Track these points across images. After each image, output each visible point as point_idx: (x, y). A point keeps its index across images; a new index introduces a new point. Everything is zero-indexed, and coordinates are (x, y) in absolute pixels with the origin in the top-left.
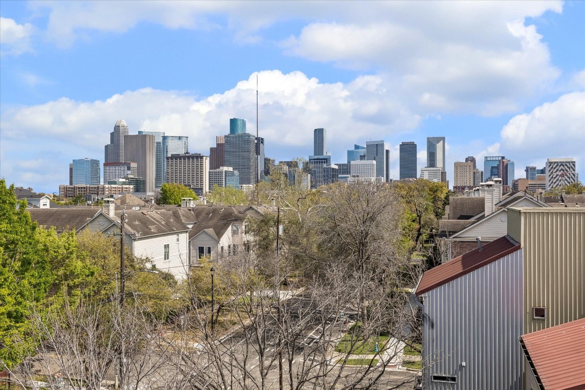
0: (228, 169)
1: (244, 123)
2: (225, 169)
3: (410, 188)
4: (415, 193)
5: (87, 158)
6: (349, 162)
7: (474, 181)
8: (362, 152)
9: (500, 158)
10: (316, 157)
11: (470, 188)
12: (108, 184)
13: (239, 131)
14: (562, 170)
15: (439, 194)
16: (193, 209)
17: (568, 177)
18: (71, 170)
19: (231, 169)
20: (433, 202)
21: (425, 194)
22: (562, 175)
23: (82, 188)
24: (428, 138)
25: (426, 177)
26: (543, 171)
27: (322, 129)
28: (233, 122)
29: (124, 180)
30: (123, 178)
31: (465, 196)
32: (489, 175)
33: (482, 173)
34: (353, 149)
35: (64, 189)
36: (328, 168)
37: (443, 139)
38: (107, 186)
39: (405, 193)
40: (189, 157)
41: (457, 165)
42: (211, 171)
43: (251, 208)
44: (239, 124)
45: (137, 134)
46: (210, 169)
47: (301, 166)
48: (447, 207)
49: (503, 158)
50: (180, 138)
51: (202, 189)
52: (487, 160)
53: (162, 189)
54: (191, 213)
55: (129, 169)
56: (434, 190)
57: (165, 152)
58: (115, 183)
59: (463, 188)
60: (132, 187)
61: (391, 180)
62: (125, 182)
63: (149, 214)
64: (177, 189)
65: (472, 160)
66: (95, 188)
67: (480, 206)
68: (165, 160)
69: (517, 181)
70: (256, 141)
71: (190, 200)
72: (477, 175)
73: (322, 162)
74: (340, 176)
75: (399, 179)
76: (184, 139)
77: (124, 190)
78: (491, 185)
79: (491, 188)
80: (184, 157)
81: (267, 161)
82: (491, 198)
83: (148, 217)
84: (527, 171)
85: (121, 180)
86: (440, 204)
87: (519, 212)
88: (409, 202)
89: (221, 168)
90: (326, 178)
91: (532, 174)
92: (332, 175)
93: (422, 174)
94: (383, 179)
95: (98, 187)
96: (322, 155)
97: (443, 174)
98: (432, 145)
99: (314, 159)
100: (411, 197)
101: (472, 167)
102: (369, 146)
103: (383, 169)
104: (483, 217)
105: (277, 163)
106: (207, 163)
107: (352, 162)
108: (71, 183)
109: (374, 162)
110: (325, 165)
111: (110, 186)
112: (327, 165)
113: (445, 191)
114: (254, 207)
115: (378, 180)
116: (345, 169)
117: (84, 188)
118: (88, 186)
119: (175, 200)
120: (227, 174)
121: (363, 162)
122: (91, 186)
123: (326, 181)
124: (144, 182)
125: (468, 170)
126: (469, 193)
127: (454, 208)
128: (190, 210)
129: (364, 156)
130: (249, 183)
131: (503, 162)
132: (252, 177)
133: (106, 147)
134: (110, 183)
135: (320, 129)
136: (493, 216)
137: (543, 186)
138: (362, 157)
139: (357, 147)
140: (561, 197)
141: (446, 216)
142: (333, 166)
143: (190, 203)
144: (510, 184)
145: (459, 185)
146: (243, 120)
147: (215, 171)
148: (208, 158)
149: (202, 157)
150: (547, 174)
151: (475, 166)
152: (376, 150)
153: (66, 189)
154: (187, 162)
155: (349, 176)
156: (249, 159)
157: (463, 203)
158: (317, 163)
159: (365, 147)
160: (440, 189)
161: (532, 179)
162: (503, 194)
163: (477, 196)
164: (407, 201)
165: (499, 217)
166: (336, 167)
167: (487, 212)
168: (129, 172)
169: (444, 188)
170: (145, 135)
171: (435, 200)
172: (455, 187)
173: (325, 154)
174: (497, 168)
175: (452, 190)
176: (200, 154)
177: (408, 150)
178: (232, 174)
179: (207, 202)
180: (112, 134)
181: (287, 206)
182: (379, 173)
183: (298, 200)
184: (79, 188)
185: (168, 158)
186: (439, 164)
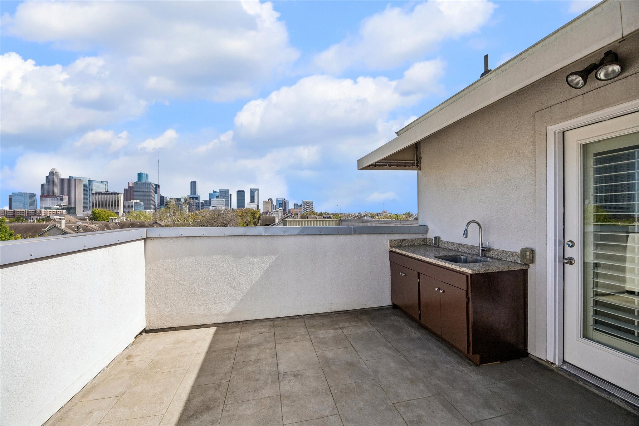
0: (137, 201)
1: (147, 176)
2: (135, 201)
3: (242, 212)
4: (245, 214)
5: (25, 192)
6: (210, 199)
7: (272, 209)
8: (217, 194)
9: (283, 199)
10: (192, 196)
11: (270, 212)
12: (44, 209)
13: (144, 180)
14: (308, 205)
15: (256, 215)
16: (119, 223)
17: (311, 204)
18: (10, 200)
19: (138, 201)
20: (253, 219)
21: (249, 215)
22: (308, 207)
23: (21, 211)
24: (251, 189)
25: (250, 207)
26: (301, 206)
27: (195, 182)
28: (140, 175)
29: (58, 207)
30: (56, 205)
31: (268, 216)
32: (278, 207)
33: (275, 206)
34: (212, 192)
35: (4, 212)
36: (199, 202)
37: (258, 189)
38: (43, 210)
39: (240, 214)
40: (109, 194)
41: (264, 202)
42: (124, 202)
43: (156, 223)
44: (144, 176)
45: (69, 178)
46: (124, 201)
47: (182, 201)
48: (260, 221)
49: (284, 199)
50: (102, 182)
51: (119, 213)
52: (277, 200)
53: (93, 212)
54: (117, 226)
55: (61, 199)
56: (254, 213)
57: (91, 190)
58: (50, 208)
59: (267, 213)
60: (64, 211)
61: (232, 209)
62: (59, 208)
63: (89, 226)
64: (104, 212)
65: (271, 200)
66: (33, 211)
67: (273, 220)
68: (91, 194)
69: (290, 210)
70: (155, 186)
71: (115, 218)
72: (273, 207)
73: (195, 199)
74: (205, 206)
75: (236, 208)
76: (105, 183)
77: (58, 213)
78: (278, 211)
79: (278, 212)
80: (105, 194)
81: (162, 198)
82: (278, 217)
83: (89, 228)
84: (294, 205)
85: (55, 207)
86: (256, 220)
87: (287, 221)
88: (242, 219)
89: (132, 201)
90: (197, 207)
91: (296, 207)
92: (201, 206)
93: (248, 206)
94: (229, 208)
95: (36, 211)
96: (195, 195)
97: (258, 206)
98: (252, 192)
99: (191, 197)
100: (243, 216)
101: (271, 203)
102: (221, 191)
103: (228, 203)
104: (275, 224)
105: (168, 199)
106: (121, 198)
107: (212, 199)
108: (10, 208)
109: (224, 200)
110: (197, 201)
111: (46, 210)
112: (198, 201)
113: (259, 214)
114: (158, 222)
115: (226, 209)
116: (208, 203)
117: (23, 211)
118: (27, 210)
119: (102, 219)
120: (136, 204)
121: (218, 199)
122: (29, 210)
123: (197, 209)
124: (74, 209)
125: (269, 204)
126: (269, 215)
127: (263, 221)
128: (117, 224)
129: (218, 196)
130: (151, 209)
131: (284, 201)
132: (153, 207)
133: (42, 186)
134: (45, 208)
135: (194, 182)
136: (278, 224)
137: (300, 212)
138: (217, 197)
139: (214, 192)
140: (307, 217)
141: (259, 224)
142: (201, 201)
143: (115, 220)
144: (287, 211)
145: (265, 211)
146: (146, 174)
147: (128, 202)
148: (123, 195)
149: (118, 194)
150: (302, 206)
151: (272, 203)
152: (224, 194)
153: (7, 212)
154: (110, 196)
155: (210, 206)
156: (150, 196)
157: (266, 218)
158: (192, 199)
159: (219, 192)
160: (256, 213)
161: (297, 209)
162: (283, 215)
163: (272, 216)
164: (241, 218)
165: (281, 224)
166: (203, 202)
167: (276, 222)
168: (61, 202)
169: (258, 212)
170: (75, 179)
171: (254, 218)
172: (263, 212)
173: (197, 195)
174: (282, 204)
175: (262, 213)
176: (117, 192)
177: (241, 194)
178: (139, 204)
179: (126, 220)
180: (47, 177)
181: (178, 221)
182: (226, 205)
183: (185, 218)
184: (18, 211)
185: (93, 194)
186: (256, 201)
